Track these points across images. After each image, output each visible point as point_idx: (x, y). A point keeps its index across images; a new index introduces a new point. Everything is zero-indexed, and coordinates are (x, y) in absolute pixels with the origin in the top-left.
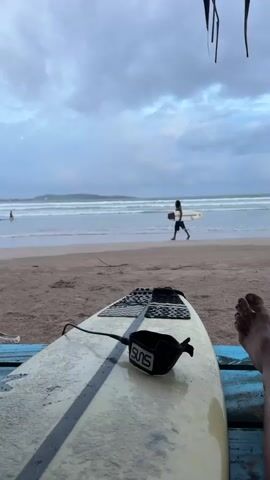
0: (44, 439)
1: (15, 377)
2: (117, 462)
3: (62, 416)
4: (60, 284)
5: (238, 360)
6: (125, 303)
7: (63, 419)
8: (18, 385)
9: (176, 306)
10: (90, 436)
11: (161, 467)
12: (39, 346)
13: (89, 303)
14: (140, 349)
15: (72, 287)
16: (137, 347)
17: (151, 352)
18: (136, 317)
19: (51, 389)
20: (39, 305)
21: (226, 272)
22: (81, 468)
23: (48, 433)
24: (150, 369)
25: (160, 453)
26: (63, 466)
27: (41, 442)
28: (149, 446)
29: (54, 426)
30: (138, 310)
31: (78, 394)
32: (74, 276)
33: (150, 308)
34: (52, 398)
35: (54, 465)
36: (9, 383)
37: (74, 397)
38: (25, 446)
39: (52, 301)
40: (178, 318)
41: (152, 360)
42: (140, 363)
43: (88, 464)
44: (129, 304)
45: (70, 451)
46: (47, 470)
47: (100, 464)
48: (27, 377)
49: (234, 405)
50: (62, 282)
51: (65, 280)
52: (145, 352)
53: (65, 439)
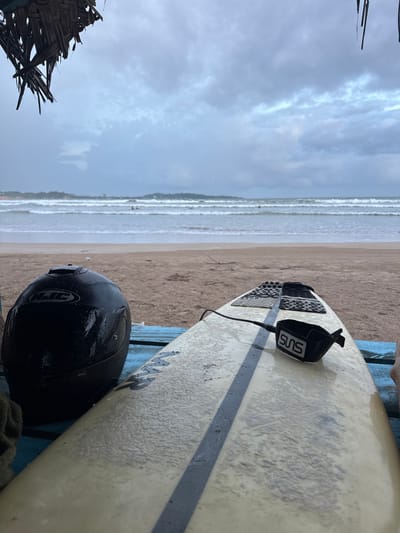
0: (216, 411)
1: (168, 354)
2: (292, 437)
3: (226, 392)
4: (175, 277)
5: (380, 355)
6: (255, 294)
7: (228, 393)
8: (174, 361)
9: (309, 301)
10: (258, 411)
11: (338, 446)
12: (177, 329)
13: (205, 296)
14: (290, 337)
15: (187, 281)
16: (287, 334)
17: (302, 339)
18: (271, 308)
19: (208, 367)
20: (157, 295)
21: (338, 274)
22: (260, 439)
23: (218, 405)
24: (302, 355)
25: (332, 433)
26: (242, 437)
27: (214, 413)
28: (319, 425)
29: (221, 401)
30: (269, 301)
31: (236, 373)
32: (187, 270)
33: (282, 301)
34: (210, 374)
35: (233, 434)
36: (165, 359)
37: (233, 376)
38: (199, 416)
39: (170, 293)
40: (314, 311)
41: (304, 348)
42: (290, 349)
43: (265, 437)
44: (260, 296)
45: (245, 424)
46: (227, 439)
47: (277, 438)
48: (181, 355)
49: (385, 396)
50: (177, 275)
51: (180, 274)
52: (296, 340)
53: (236, 413)
